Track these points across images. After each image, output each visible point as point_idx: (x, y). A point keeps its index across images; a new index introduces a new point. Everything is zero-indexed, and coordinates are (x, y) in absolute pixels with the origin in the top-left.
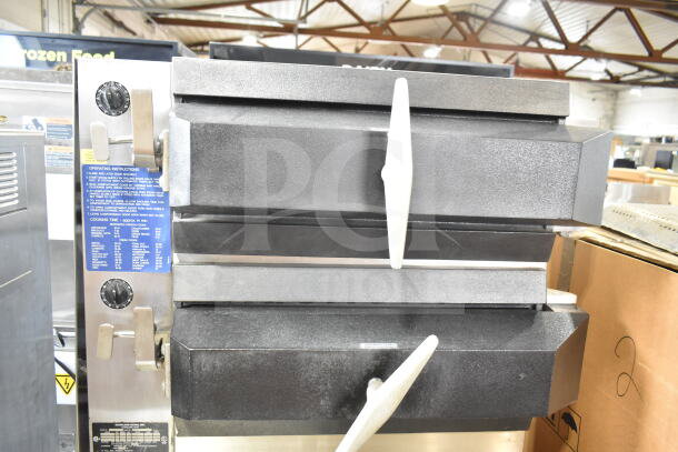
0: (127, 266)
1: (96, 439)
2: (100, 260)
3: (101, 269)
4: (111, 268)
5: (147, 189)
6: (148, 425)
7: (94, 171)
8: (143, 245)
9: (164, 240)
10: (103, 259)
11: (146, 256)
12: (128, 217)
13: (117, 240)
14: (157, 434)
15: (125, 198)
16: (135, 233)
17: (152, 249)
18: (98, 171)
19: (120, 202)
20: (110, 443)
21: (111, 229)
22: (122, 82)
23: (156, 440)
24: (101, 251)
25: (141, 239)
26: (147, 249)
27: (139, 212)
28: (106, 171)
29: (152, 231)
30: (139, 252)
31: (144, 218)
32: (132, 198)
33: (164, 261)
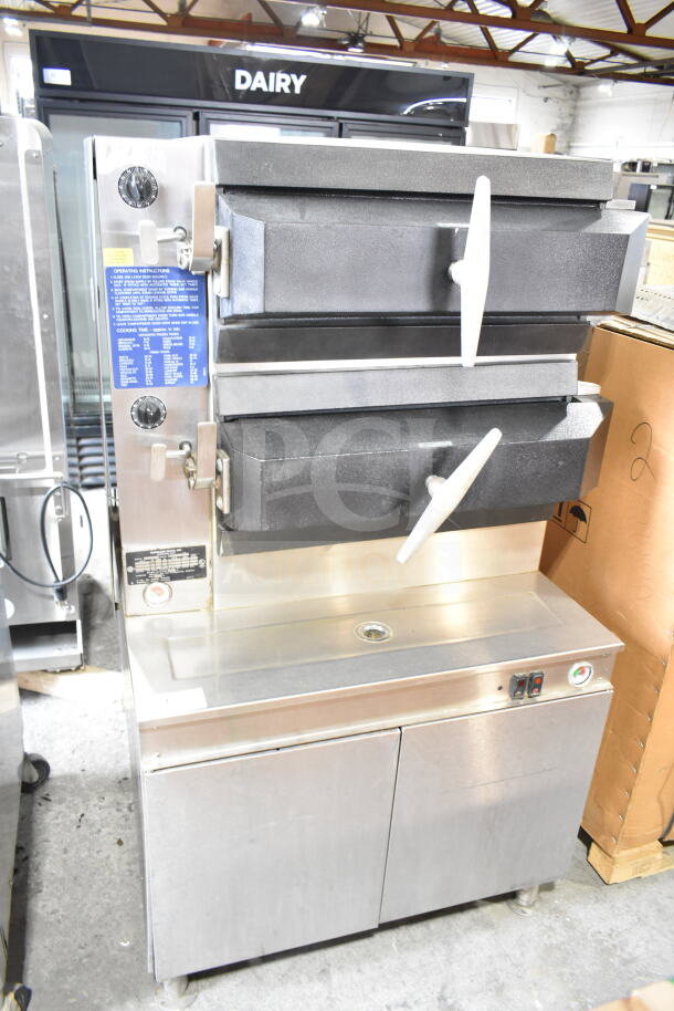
0: (159, 381)
1: (131, 569)
2: (129, 376)
3: (130, 386)
4: (141, 384)
5: (179, 293)
6: (185, 550)
7: (119, 274)
8: (176, 357)
9: (199, 350)
10: (134, 375)
11: (180, 369)
12: (157, 327)
13: (147, 352)
14: (194, 557)
15: (154, 304)
16: (167, 344)
17: (186, 361)
18: (124, 274)
19: (149, 309)
20: (145, 572)
21: (140, 341)
22: (148, 166)
23: (192, 565)
24: (129, 366)
25: (173, 350)
26: (180, 361)
27: (171, 319)
28: (133, 274)
29: (186, 341)
30: (172, 364)
31: (175, 326)
32: (163, 304)
33: (200, 373)
